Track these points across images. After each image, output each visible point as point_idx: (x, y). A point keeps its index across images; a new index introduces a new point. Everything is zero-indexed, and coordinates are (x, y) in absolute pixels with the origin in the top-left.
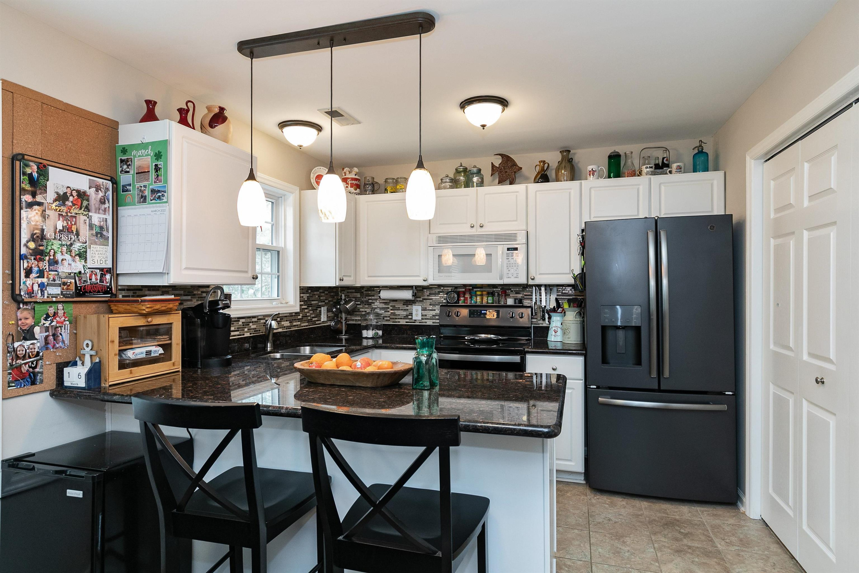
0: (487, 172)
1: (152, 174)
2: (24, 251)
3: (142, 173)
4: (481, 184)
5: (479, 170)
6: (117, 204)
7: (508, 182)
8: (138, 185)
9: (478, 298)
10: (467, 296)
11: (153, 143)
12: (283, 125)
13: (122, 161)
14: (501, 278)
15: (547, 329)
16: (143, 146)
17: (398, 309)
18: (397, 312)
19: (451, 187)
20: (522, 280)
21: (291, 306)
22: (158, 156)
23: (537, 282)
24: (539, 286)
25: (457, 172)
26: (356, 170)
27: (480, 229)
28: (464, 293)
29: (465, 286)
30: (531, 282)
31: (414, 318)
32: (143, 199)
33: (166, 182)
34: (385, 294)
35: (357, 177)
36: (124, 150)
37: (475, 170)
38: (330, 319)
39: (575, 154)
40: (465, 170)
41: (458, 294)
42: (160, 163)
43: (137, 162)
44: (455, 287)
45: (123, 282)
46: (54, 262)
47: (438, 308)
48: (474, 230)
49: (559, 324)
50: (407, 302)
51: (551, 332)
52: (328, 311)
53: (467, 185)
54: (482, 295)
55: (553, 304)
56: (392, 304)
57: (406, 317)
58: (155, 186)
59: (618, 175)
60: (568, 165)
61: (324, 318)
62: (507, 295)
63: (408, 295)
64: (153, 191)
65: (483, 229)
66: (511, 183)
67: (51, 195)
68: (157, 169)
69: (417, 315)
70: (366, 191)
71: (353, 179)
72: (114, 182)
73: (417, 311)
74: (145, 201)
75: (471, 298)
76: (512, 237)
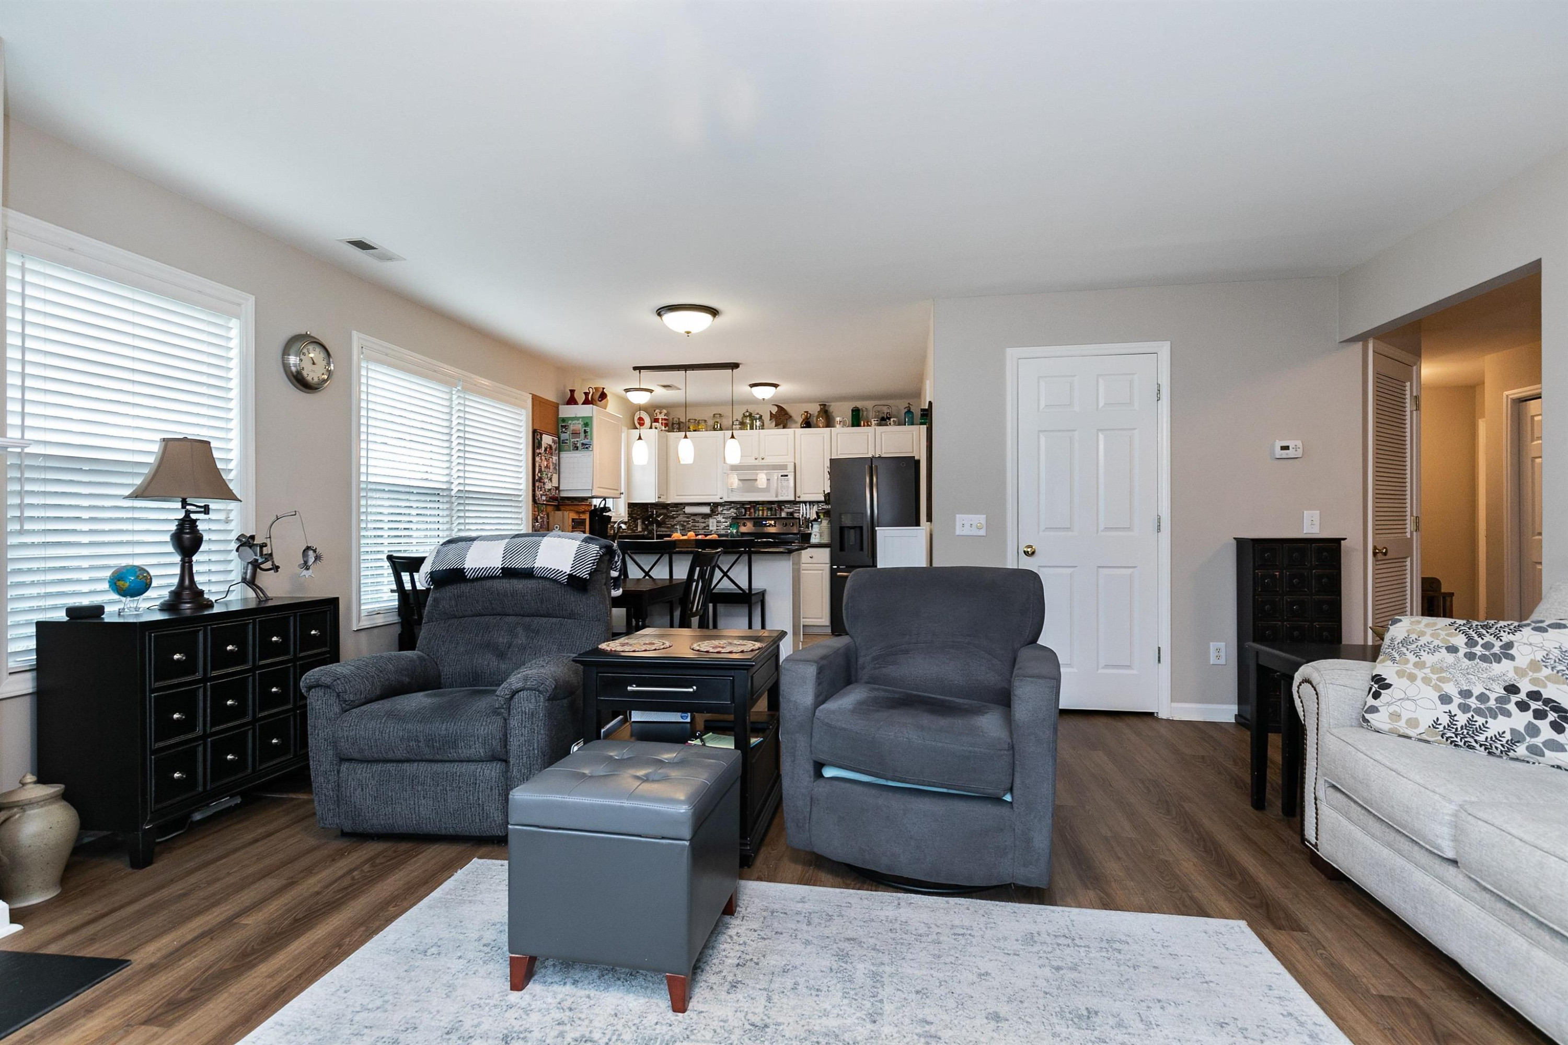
0: (766, 418)
1: (582, 435)
2: (537, 478)
3: (575, 434)
4: (762, 427)
5: (761, 417)
6: (560, 451)
7: (782, 426)
8: (572, 440)
9: (761, 512)
10: (752, 510)
11: (583, 418)
12: (627, 390)
13: (562, 426)
14: (777, 497)
15: (810, 534)
16: (577, 418)
17: (698, 522)
18: (697, 524)
19: (741, 429)
20: (792, 498)
21: (623, 517)
22: (586, 425)
23: (801, 499)
24: (805, 502)
25: (745, 416)
26: (665, 411)
27: (761, 461)
28: (750, 508)
29: (750, 502)
30: (798, 499)
31: (711, 528)
32: (576, 448)
33: (591, 439)
34: (688, 510)
35: (666, 417)
36: (564, 420)
37: (758, 416)
38: (643, 530)
39: (830, 406)
40: (750, 415)
41: (745, 509)
42: (588, 429)
43: (572, 427)
44: (742, 504)
45: (563, 494)
46: (544, 484)
47: (730, 520)
48: (757, 461)
49: (817, 530)
50: (706, 516)
51: (813, 536)
52: (643, 523)
53: (752, 428)
54: (763, 510)
55: (815, 516)
56: (692, 518)
57: (704, 528)
58: (584, 441)
59: (859, 425)
60: (824, 415)
61: (639, 529)
62: (781, 510)
63: (706, 510)
64: (583, 444)
65: (764, 461)
66: (784, 428)
67: (543, 449)
68: (585, 432)
69: (713, 526)
70: (674, 429)
71: (662, 419)
72: (559, 438)
73: (713, 523)
74: (577, 449)
75: (755, 512)
76: (784, 467)
